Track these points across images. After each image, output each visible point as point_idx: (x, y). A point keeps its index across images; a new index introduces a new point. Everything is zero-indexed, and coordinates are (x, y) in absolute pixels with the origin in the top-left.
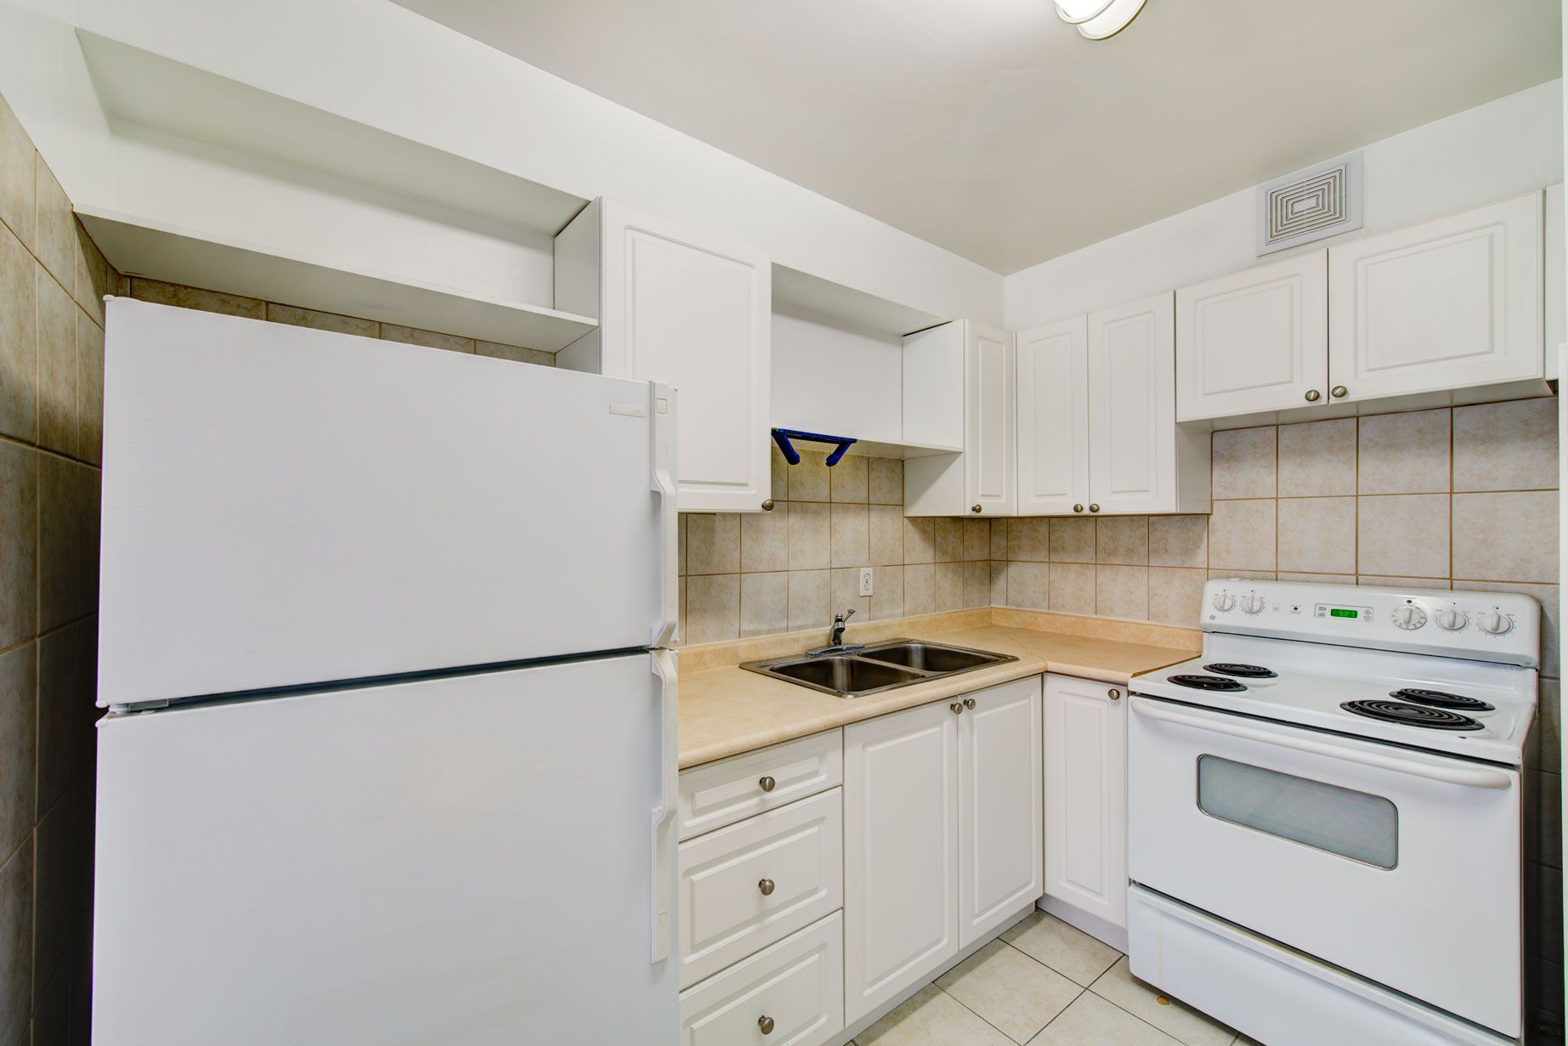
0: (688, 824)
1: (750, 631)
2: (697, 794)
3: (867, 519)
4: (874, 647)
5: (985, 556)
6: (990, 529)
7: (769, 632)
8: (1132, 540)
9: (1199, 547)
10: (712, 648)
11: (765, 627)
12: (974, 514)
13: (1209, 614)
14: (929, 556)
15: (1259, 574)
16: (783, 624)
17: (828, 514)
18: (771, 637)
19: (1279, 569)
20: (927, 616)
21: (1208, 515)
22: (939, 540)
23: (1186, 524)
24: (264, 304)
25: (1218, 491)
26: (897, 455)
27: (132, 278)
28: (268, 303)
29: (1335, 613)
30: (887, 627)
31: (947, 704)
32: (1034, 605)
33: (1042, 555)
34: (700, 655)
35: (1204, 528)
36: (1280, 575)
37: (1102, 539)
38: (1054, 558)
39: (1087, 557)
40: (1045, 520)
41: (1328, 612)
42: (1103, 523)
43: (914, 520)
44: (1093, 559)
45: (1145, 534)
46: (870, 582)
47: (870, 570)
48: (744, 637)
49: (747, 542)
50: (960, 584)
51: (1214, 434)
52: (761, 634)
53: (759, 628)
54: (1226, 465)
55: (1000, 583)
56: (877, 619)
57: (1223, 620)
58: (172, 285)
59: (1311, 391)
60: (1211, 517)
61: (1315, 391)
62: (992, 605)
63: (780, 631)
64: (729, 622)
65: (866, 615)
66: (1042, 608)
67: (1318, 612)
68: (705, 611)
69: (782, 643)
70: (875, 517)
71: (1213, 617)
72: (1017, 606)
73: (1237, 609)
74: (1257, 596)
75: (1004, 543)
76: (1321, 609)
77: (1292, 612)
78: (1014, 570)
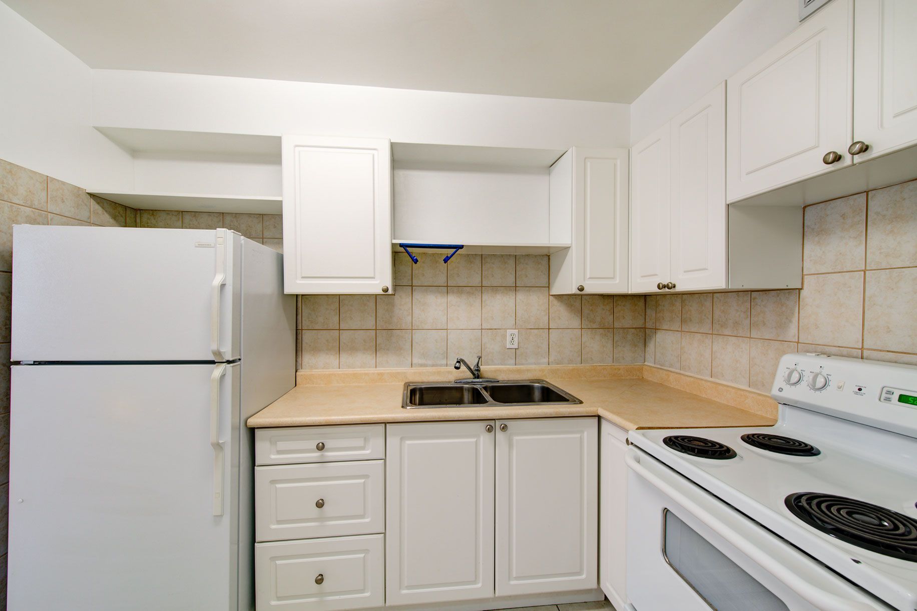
0: (273, 457)
1: (419, 364)
2: (278, 443)
3: (514, 297)
4: (505, 383)
5: (639, 323)
6: (645, 304)
7: (433, 366)
8: (738, 313)
9: (790, 321)
10: (390, 371)
11: (430, 362)
12: (579, 292)
13: (779, 387)
14: (576, 322)
15: (845, 351)
16: (444, 362)
17: (480, 294)
18: (434, 369)
19: (865, 346)
20: (571, 366)
21: (800, 290)
22: (586, 311)
23: (780, 299)
24: (181, 213)
25: (809, 267)
26: (545, 252)
27: (140, 210)
28: (182, 212)
29: (903, 399)
30: (528, 370)
31: (484, 424)
32: (671, 366)
33: (676, 326)
34: (381, 374)
35: (796, 302)
36: (866, 353)
37: (717, 313)
38: (685, 328)
39: (706, 328)
40: (679, 296)
41: (896, 397)
42: (717, 298)
43: (560, 297)
44: (710, 329)
45: (748, 308)
46: (516, 339)
47: (516, 332)
48: (415, 367)
49: (416, 311)
50: (610, 345)
51: (806, 209)
52: (427, 366)
53: (426, 363)
54: (817, 239)
55: (651, 346)
56: (522, 364)
57: (790, 393)
58: (152, 210)
59: (830, 153)
60: (802, 292)
61: (834, 153)
62: (646, 363)
63: (441, 365)
64: (404, 358)
65: (513, 361)
66: (676, 369)
67: (884, 395)
68: (388, 350)
69: (439, 373)
70: (521, 296)
71: (781, 390)
72: (661, 366)
73: (803, 384)
74: (825, 373)
75: (654, 315)
76: (888, 392)
77: (856, 393)
78: (660, 336)
